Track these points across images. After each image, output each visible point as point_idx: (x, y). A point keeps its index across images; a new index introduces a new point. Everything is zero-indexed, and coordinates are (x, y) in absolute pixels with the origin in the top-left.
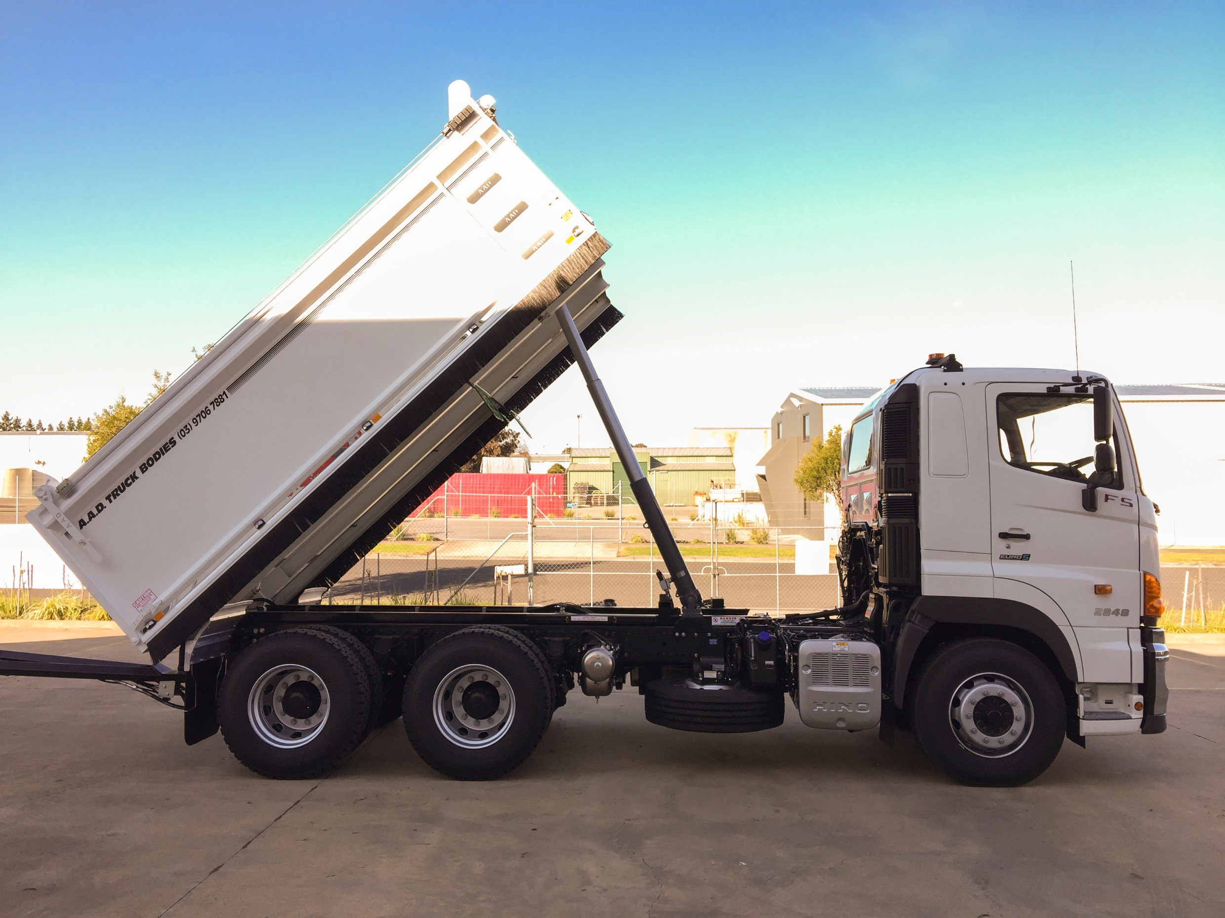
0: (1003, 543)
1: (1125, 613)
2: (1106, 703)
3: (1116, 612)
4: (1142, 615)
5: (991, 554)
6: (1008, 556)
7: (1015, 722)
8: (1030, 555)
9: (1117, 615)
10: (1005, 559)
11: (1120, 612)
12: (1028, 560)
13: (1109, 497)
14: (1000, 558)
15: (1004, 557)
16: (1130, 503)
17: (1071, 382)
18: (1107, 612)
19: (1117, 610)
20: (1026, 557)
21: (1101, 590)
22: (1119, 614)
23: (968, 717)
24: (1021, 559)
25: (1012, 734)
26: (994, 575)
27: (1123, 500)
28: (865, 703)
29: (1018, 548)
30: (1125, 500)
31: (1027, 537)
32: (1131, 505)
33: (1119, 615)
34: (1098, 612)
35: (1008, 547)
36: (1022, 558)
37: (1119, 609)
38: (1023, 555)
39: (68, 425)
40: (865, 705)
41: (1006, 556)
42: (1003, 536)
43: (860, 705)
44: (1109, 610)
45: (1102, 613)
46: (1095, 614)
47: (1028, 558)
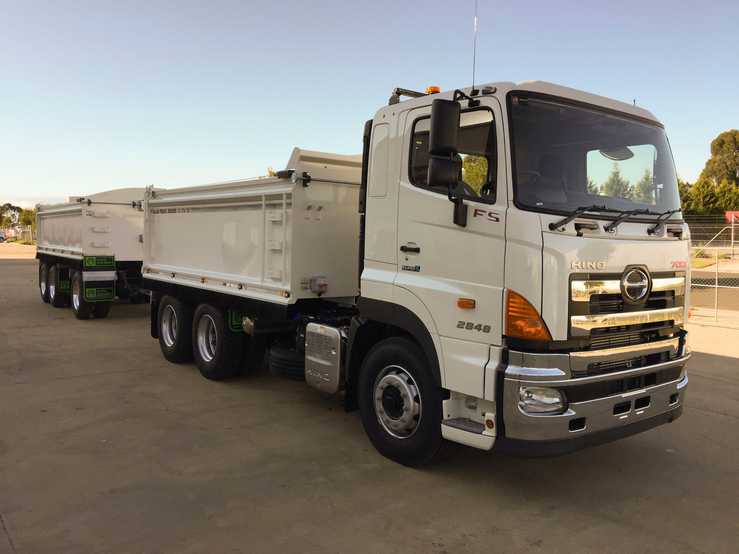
0: (402, 255)
1: (487, 329)
2: (482, 415)
3: (479, 327)
4: (504, 334)
5: (397, 265)
7: (405, 413)
8: (420, 267)
9: (479, 331)
10: (405, 269)
11: (482, 328)
12: (419, 271)
13: (479, 212)
14: (403, 269)
16: (496, 218)
18: (470, 326)
19: (480, 326)
20: (417, 269)
21: (466, 304)
22: (481, 329)
23: (379, 399)
24: (415, 271)
25: (403, 421)
26: (393, 283)
27: (490, 215)
28: (328, 374)
29: (413, 260)
30: (492, 215)
31: (417, 250)
32: (497, 220)
33: (481, 331)
34: (461, 325)
35: (407, 259)
36: (415, 269)
37: (481, 325)
38: (416, 266)
41: (406, 267)
42: (404, 249)
43: (326, 374)
44: (473, 324)
45: (465, 326)
46: (458, 326)
47: (418, 269)
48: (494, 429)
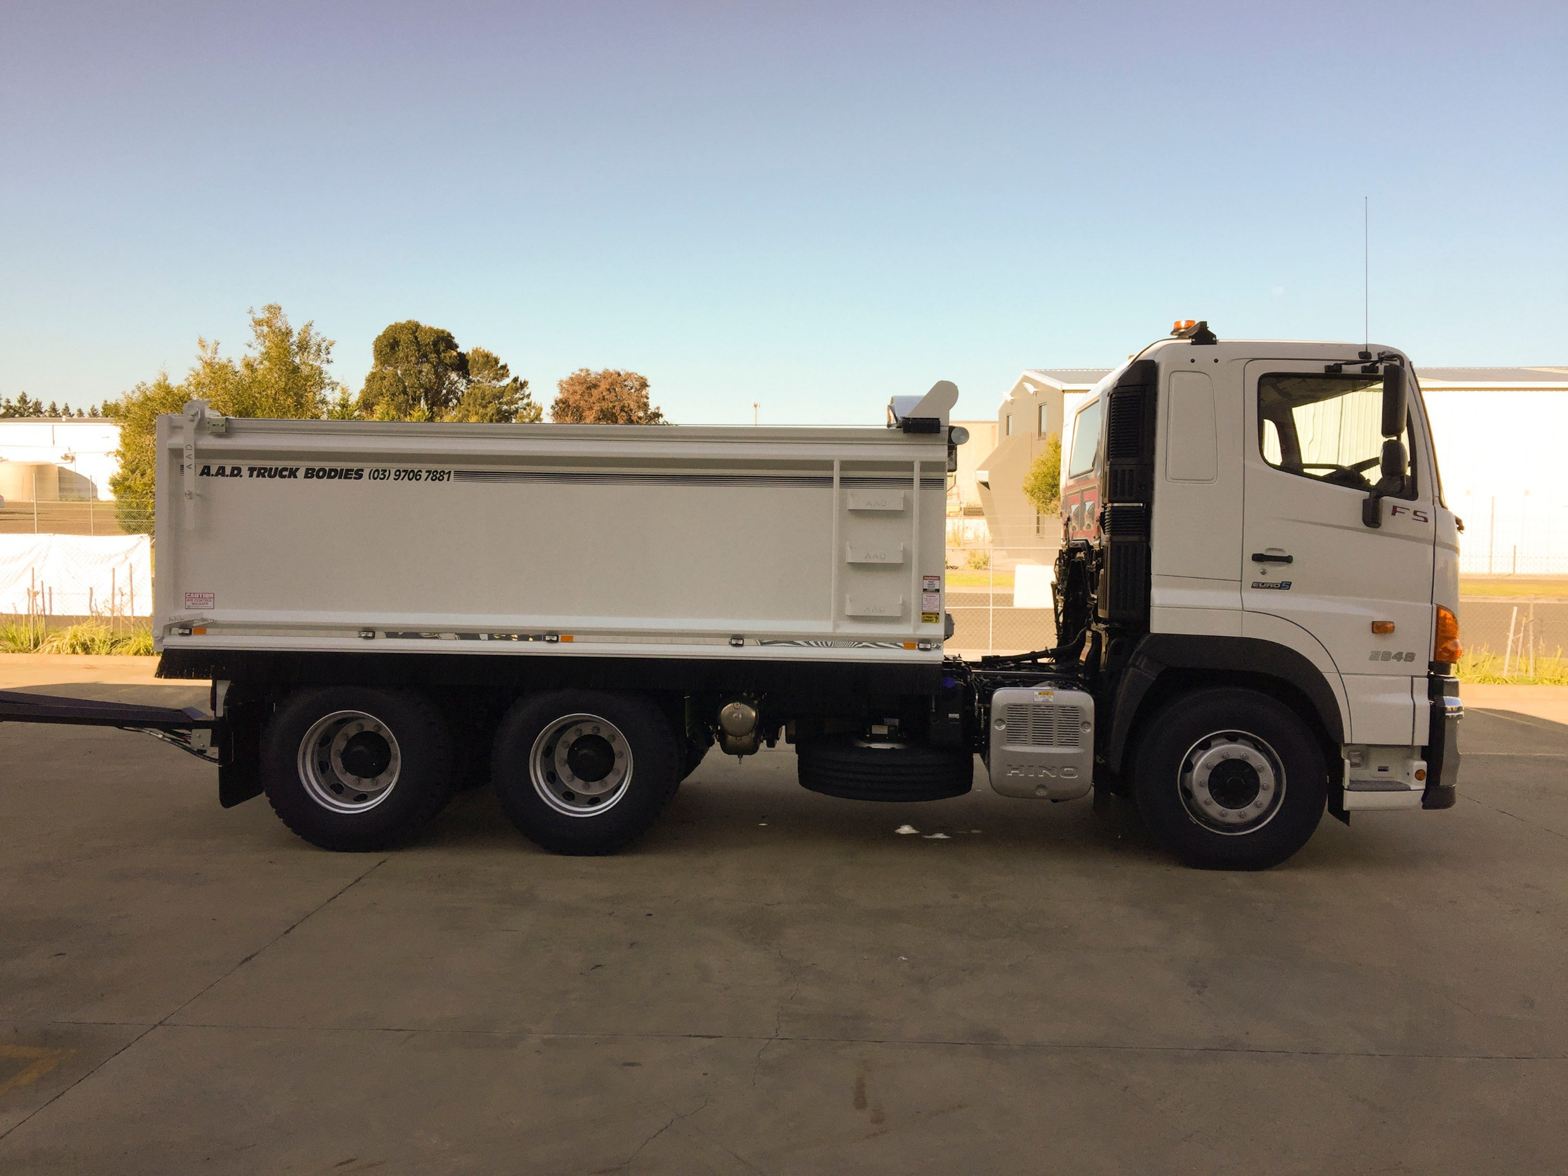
0: (1258, 567)
1: (1410, 657)
2: (1379, 770)
3: (1398, 656)
4: (1432, 660)
5: (1241, 581)
6: (1263, 584)
7: (1261, 792)
8: (1291, 583)
9: (1399, 660)
10: (1258, 587)
11: (1404, 656)
13: (1398, 509)
14: (1253, 587)
15: (1257, 586)
16: (1425, 518)
17: (1358, 359)
18: (1386, 656)
19: (1400, 654)
20: (1285, 586)
21: (1380, 628)
23: (1201, 785)
24: (1280, 589)
25: (1257, 806)
26: (1243, 608)
27: (1415, 513)
28: (1071, 767)
29: (1277, 574)
30: (1418, 513)
31: (1288, 560)
32: (1426, 520)
34: (1374, 656)
35: (1263, 573)
36: (1281, 586)
38: (1282, 582)
39: (102, 410)
40: (1072, 769)
41: (1261, 584)
42: (1258, 558)
43: (1065, 769)
44: (1390, 653)
45: (1380, 657)
46: (1371, 659)
47: (1288, 586)
48: (1424, 781)
